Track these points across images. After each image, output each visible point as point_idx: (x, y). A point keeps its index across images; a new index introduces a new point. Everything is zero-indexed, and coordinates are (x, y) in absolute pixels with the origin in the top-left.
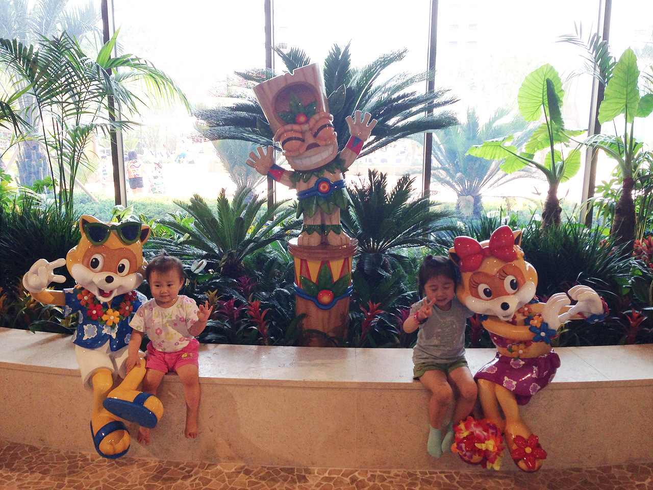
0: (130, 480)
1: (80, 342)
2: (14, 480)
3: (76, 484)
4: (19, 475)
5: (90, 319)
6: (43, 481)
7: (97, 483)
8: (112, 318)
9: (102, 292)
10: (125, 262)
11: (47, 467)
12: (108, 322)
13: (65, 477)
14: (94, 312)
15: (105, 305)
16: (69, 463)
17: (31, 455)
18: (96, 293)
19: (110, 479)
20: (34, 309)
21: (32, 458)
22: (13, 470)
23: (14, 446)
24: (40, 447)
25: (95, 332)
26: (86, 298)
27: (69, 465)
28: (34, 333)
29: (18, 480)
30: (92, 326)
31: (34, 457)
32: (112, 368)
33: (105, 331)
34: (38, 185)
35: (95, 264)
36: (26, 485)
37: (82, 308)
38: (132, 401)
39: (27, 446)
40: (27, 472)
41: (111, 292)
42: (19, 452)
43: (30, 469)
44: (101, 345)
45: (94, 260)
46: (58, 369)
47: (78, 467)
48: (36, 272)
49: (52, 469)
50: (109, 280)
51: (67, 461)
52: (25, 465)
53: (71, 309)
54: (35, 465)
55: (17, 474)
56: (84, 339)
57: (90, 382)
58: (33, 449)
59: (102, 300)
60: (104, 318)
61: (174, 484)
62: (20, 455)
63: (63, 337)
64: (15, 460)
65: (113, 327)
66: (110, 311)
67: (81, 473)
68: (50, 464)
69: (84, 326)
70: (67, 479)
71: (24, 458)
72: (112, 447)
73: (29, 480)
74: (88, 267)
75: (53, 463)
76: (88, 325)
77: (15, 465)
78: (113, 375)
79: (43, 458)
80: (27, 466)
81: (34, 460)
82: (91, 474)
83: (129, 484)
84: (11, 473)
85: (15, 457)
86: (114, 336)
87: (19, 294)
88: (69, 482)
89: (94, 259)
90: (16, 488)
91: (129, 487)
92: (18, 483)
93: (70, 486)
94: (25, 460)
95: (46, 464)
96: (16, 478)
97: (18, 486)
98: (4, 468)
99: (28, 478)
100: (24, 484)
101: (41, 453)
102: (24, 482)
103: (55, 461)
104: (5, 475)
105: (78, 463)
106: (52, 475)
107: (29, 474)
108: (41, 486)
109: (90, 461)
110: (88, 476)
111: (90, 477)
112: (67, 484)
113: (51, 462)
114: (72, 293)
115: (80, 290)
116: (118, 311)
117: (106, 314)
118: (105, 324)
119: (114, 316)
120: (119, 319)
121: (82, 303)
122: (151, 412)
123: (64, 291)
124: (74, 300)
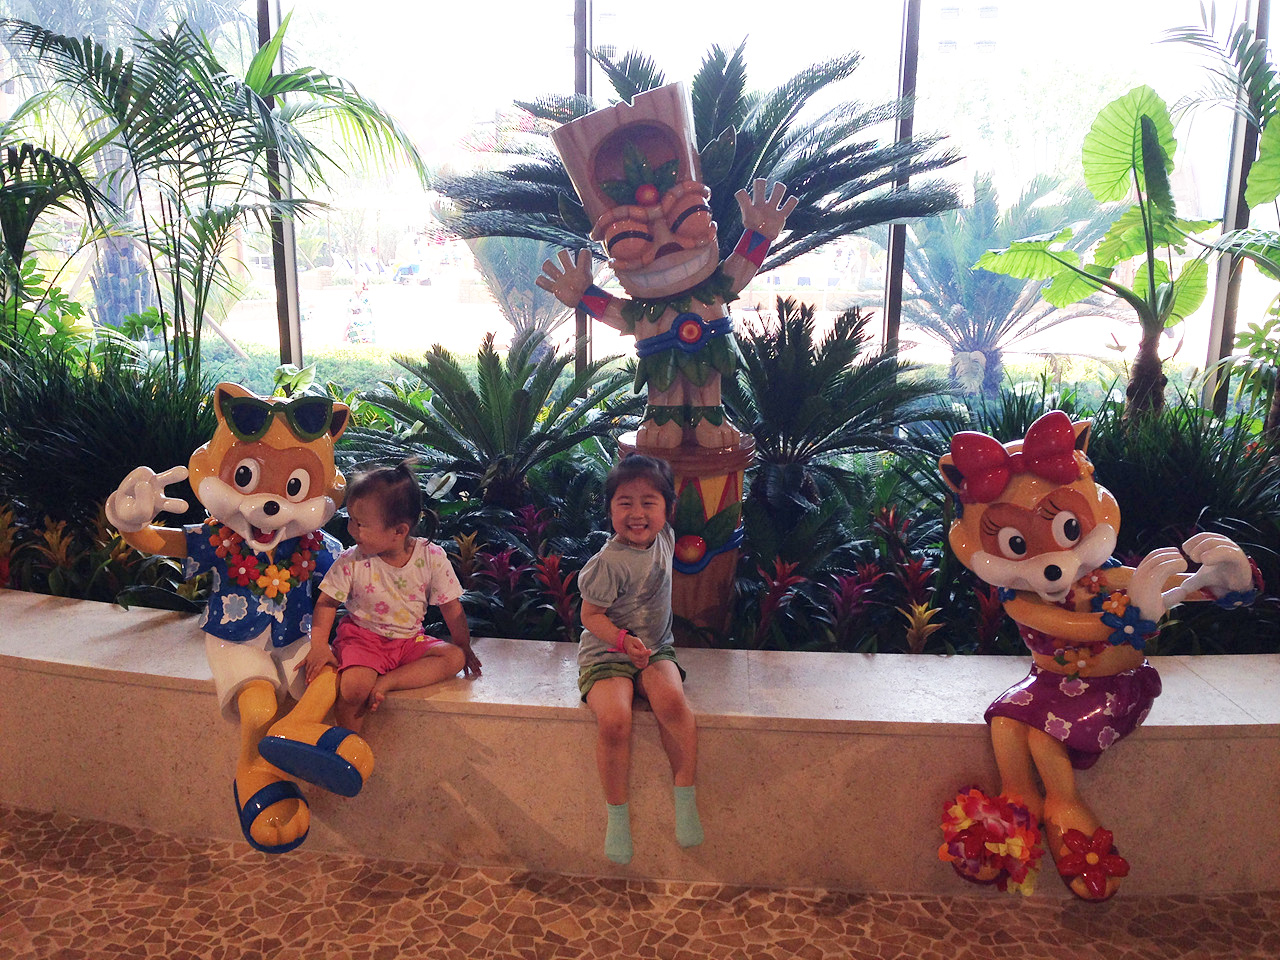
0: (307, 895)
1: (214, 628)
2: (86, 891)
3: (205, 901)
4: (95, 881)
5: (233, 585)
6: (142, 894)
7: (246, 899)
8: (276, 582)
9: (256, 533)
10: (301, 475)
11: (149, 866)
13: (184, 886)
14: (242, 571)
15: (263, 557)
16: (193, 860)
17: (119, 844)
18: (246, 534)
19: (270, 892)
20: (126, 563)
21: (120, 848)
22: (83, 872)
23: (88, 826)
24: (138, 829)
25: (244, 609)
26: (226, 543)
27: (191, 864)
28: (127, 609)
29: (94, 891)
30: (238, 598)
31: (124, 847)
32: (275, 678)
33: (264, 607)
34: (134, 324)
35: (243, 478)
36: (109, 902)
37: (219, 563)
38: (315, 744)
39: (112, 826)
40: (110, 875)
41: (275, 532)
42: (95, 838)
43: (118, 870)
44: (255, 635)
45: (242, 471)
46: (173, 679)
47: (209, 868)
48: (131, 492)
49: (159, 872)
50: (271, 508)
51: (188, 857)
52: (108, 862)
53: (199, 564)
54: (126, 864)
55: (92, 879)
56: (224, 621)
57: (233, 707)
58: (123, 832)
59: (257, 547)
60: (262, 582)
61: (393, 906)
62: (98, 843)
63: (183, 617)
64: (88, 853)
65: (277, 600)
66: (272, 569)
67: (214, 880)
68: (156, 862)
69: (223, 598)
70: (188, 890)
71: (105, 850)
72: (276, 831)
73: (116, 892)
74: (231, 484)
75: (162, 860)
76: (229, 595)
77: (88, 862)
78: (277, 694)
79: (142, 849)
80: (110, 864)
81: (126, 853)
82: (233, 882)
83: (307, 903)
84: (81, 877)
85: (88, 847)
86: (280, 617)
87: (98, 534)
88: (192, 896)
89: (242, 467)
90: (90, 907)
91: (306, 908)
92: (93, 898)
93: (194, 905)
94: (107, 854)
95: (149, 861)
96: (91, 887)
97: (93, 902)
98: (68, 867)
99: (113, 888)
100: (106, 899)
101: (138, 840)
102: (104, 896)
103: (165, 856)
104: (69, 881)
105: (209, 861)
106: (159, 884)
107: (114, 880)
108: (138, 905)
109: (232, 858)
110: (228, 886)
111: (232, 889)
112: (188, 900)
113: (158, 858)
114: (201, 532)
115: (215, 530)
116: (287, 569)
117: (264, 575)
118: (263, 593)
119: (280, 578)
120: (288, 585)
121: (220, 553)
122: (350, 765)
123: (185, 530)
124: (203, 547)
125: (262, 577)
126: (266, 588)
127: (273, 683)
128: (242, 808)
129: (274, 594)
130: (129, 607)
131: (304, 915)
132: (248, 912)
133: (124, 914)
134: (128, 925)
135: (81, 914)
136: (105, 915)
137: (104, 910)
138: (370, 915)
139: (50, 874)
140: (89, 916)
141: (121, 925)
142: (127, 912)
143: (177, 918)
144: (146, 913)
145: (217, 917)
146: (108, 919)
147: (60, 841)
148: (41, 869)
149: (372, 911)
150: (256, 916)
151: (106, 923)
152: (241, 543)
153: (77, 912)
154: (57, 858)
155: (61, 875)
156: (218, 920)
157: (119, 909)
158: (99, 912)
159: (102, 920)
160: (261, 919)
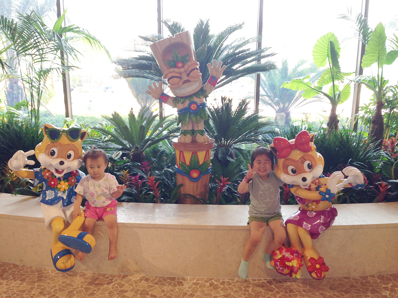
0: (75, 285)
1: (44, 201)
3: (42, 287)
4: (7, 282)
5: (50, 187)
6: (22, 286)
7: (55, 286)
8: (64, 186)
9: (57, 171)
10: (72, 152)
11: (24, 277)
12: (61, 189)
13: (35, 283)
14: (53, 183)
15: (59, 179)
16: (38, 274)
18: (54, 171)
19: (63, 284)
20: (16, 181)
21: (15, 271)
22: (3, 279)
23: (4, 264)
24: (20, 265)
25: (53, 195)
26: (47, 174)
27: (38, 276)
30: (51, 192)
31: (16, 271)
33: (60, 194)
34: (18, 105)
35: (53, 154)
36: (11, 288)
37: (45, 180)
38: (76, 237)
39: (12, 264)
40: (12, 280)
41: (63, 171)
42: (7, 268)
43: (14, 278)
44: (57, 203)
45: (52, 151)
46: (31, 218)
47: (43, 277)
48: (16, 158)
49: (27, 279)
50: (62, 163)
51: (36, 273)
53: (38, 181)
54: (16, 276)
55: (6, 281)
56: (47, 199)
57: (50, 226)
58: (15, 266)
59: (58, 175)
60: (59, 186)
61: (102, 287)
62: (8, 270)
63: (34, 198)
64: (4, 273)
65: (64, 192)
66: (62, 182)
67: (45, 280)
68: (26, 275)
69: (47, 191)
70: (36, 284)
71: (10, 272)
72: (64, 264)
74: (48, 155)
75: (28, 275)
76: (49, 191)
77: (4, 276)
78: (64, 221)
79: (22, 271)
80: (12, 276)
81: (17, 273)
82: (51, 281)
83: (75, 287)
84: (2, 281)
85: (4, 271)
86: (65, 197)
87: (6, 172)
90: (5, 290)
91: (74, 289)
92: (6, 287)
93: (38, 289)
94: (10, 273)
95: (24, 275)
96: (5, 284)
97: (6, 288)
99: (12, 284)
100: (10, 287)
101: (20, 269)
102: (10, 286)
103: (29, 273)
105: (43, 275)
106: (27, 282)
107: (13, 281)
108: (21, 289)
109: (50, 274)
110: (49, 283)
111: (50, 283)
112: (36, 287)
113: (27, 274)
114: (39, 171)
115: (43, 170)
116: (67, 182)
117: (60, 184)
118: (59, 190)
119: (65, 185)
120: (68, 187)
121: (45, 177)
122: (88, 243)
123: (34, 170)
124: (40, 176)
125: (59, 185)
126: (60, 188)
127: (63, 218)
128: (53, 257)
129: (63, 190)
130: (17, 195)
131: (74, 291)
132: (56, 290)
133: (16, 292)
134: (17, 295)
135: (3, 292)
136: (10, 292)
137: (9, 291)
138: (95, 291)
140: (5, 293)
141: (15, 295)
142: (17, 291)
143: (33, 293)
144: (23, 291)
145: (45, 292)
146: (11, 293)
149: (95, 289)
150: (58, 292)
151: (10, 295)
152: (52, 174)
156: (46, 293)
157: (14, 290)
158: (8, 292)
159: (9, 294)
160: (60, 293)
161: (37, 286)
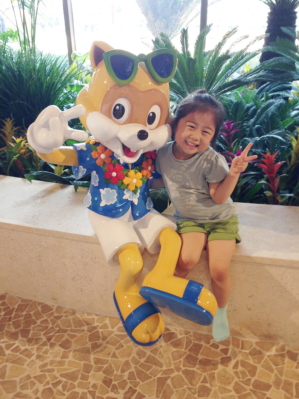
0: (162, 361)
2: (34, 358)
3: (105, 366)
4: (38, 349)
6: (67, 360)
7: (127, 363)
8: (135, 181)
9: (127, 151)
10: (156, 109)
11: (66, 337)
12: (130, 187)
13: (90, 353)
14: (114, 174)
16: (89, 331)
17: (45, 318)
19: (140, 358)
20: (25, 154)
21: (46, 320)
22: (30, 341)
23: (25, 304)
24: (53, 306)
25: (115, 197)
26: (103, 156)
27: (89, 334)
28: (31, 182)
29: (38, 357)
30: (111, 191)
31: (49, 320)
32: (139, 242)
33: (127, 196)
35: (118, 113)
36: (49, 367)
38: (182, 297)
39: (39, 304)
40: (44, 344)
41: (138, 151)
42: (32, 313)
43: (49, 339)
44: (123, 214)
45: (118, 107)
47: (99, 337)
48: (46, 126)
49: (73, 341)
50: (143, 135)
51: (86, 328)
52: (42, 333)
53: (86, 170)
54: (52, 334)
55: (36, 346)
56: (102, 204)
58: (46, 308)
59: (124, 159)
60: (126, 181)
62: (34, 318)
63: (62, 188)
64: (30, 326)
65: (135, 192)
66: (132, 172)
67: (105, 347)
68: (68, 332)
69: (101, 190)
70: (92, 356)
71: (39, 322)
72: (149, 335)
73: (51, 358)
75: (72, 330)
76: (105, 189)
77: (31, 332)
79: (59, 322)
80: (44, 334)
81: (50, 326)
82: (117, 349)
83: (164, 368)
84: (29, 345)
85: (29, 321)
86: (136, 202)
88: (97, 361)
89: (119, 105)
90: (38, 373)
91: (165, 372)
92: (39, 363)
93: (99, 369)
94: (39, 325)
95: (65, 331)
96: (36, 354)
97: (40, 367)
98: (20, 338)
99: (48, 355)
100: (46, 364)
101: (56, 314)
102: (45, 362)
103: (73, 328)
104: (23, 348)
105: (98, 332)
106: (75, 351)
107: (48, 347)
108: (66, 369)
109: (110, 329)
110: (114, 353)
111: (117, 355)
112: (94, 365)
113: (69, 329)
114: (85, 149)
115: (94, 146)
116: (140, 172)
117: (127, 176)
118: (127, 188)
119: (136, 178)
120: (141, 182)
121: (98, 162)
122: (205, 310)
123: (75, 147)
124: (88, 159)
125: (126, 178)
126: (128, 185)
127: (138, 244)
129: (134, 188)
130: (33, 181)
131: (166, 379)
132: (131, 375)
133: (60, 378)
134: (64, 387)
135: (34, 377)
136: (48, 379)
137: (47, 374)
138: (205, 381)
139: (11, 343)
140: (40, 379)
141: (60, 387)
142: (61, 375)
143: (92, 381)
144: (72, 377)
145: (115, 381)
146: (51, 382)
147: (13, 316)
148: (5, 339)
149: (205, 378)
150: (138, 380)
151: (50, 386)
152: (112, 156)
153: (32, 376)
154: (13, 330)
155: (17, 343)
156: (116, 383)
157: (55, 373)
158: (45, 376)
159: (48, 383)
160: (141, 383)
161: (95, 363)
